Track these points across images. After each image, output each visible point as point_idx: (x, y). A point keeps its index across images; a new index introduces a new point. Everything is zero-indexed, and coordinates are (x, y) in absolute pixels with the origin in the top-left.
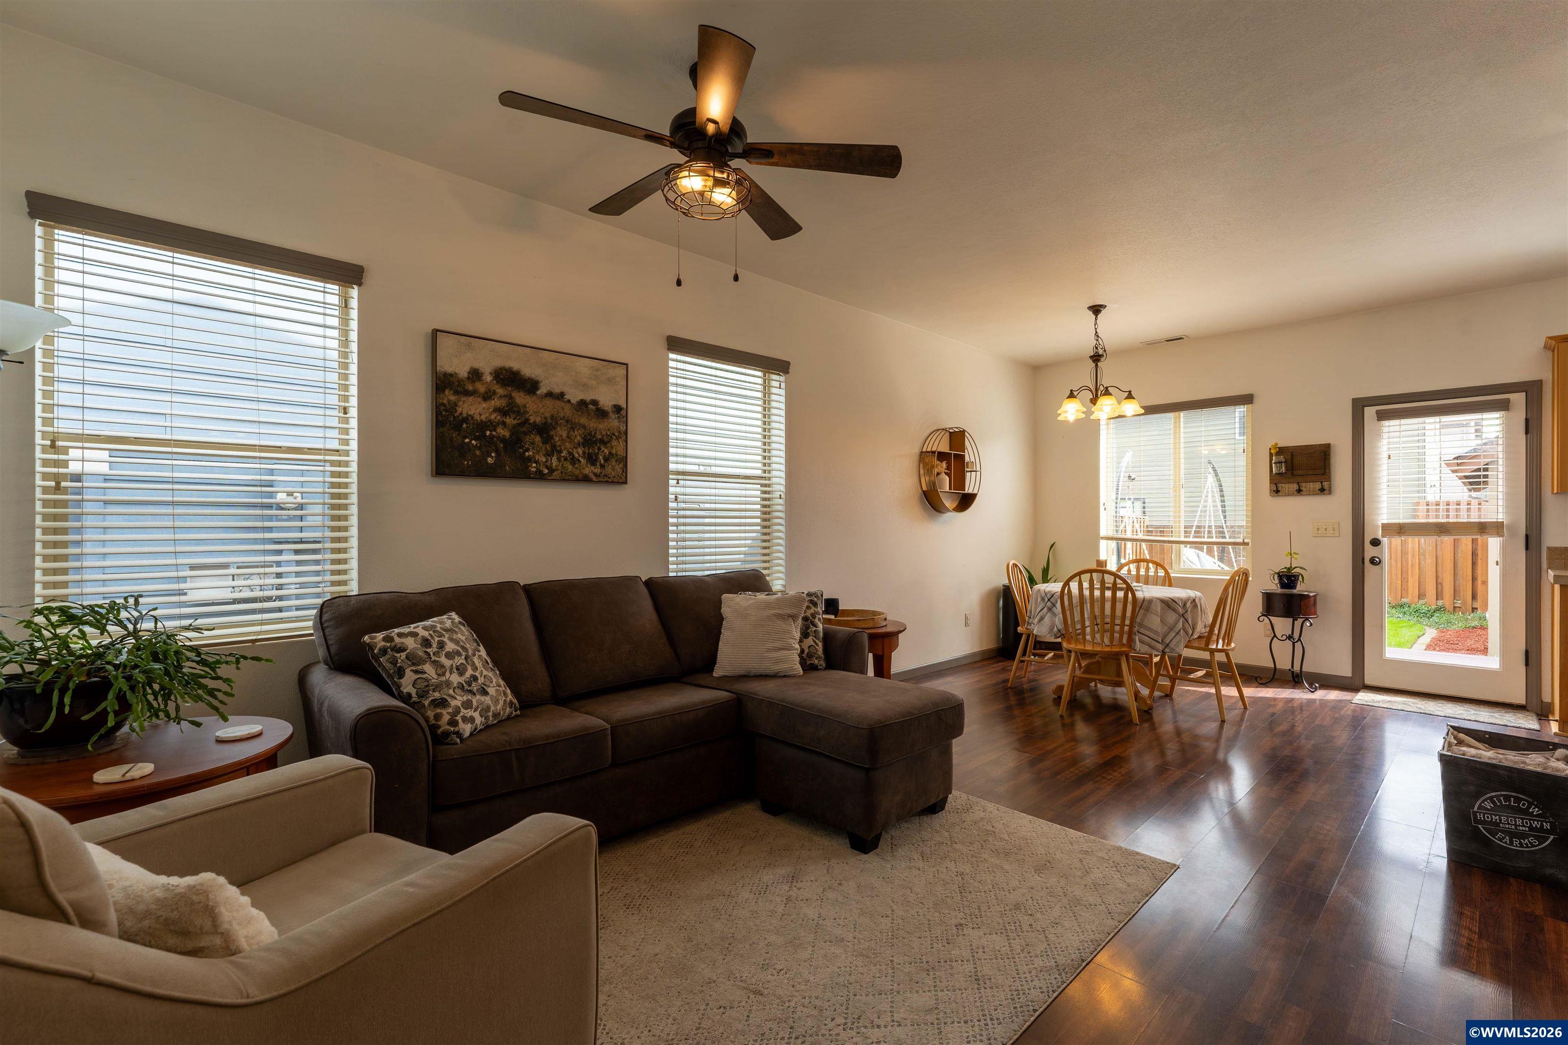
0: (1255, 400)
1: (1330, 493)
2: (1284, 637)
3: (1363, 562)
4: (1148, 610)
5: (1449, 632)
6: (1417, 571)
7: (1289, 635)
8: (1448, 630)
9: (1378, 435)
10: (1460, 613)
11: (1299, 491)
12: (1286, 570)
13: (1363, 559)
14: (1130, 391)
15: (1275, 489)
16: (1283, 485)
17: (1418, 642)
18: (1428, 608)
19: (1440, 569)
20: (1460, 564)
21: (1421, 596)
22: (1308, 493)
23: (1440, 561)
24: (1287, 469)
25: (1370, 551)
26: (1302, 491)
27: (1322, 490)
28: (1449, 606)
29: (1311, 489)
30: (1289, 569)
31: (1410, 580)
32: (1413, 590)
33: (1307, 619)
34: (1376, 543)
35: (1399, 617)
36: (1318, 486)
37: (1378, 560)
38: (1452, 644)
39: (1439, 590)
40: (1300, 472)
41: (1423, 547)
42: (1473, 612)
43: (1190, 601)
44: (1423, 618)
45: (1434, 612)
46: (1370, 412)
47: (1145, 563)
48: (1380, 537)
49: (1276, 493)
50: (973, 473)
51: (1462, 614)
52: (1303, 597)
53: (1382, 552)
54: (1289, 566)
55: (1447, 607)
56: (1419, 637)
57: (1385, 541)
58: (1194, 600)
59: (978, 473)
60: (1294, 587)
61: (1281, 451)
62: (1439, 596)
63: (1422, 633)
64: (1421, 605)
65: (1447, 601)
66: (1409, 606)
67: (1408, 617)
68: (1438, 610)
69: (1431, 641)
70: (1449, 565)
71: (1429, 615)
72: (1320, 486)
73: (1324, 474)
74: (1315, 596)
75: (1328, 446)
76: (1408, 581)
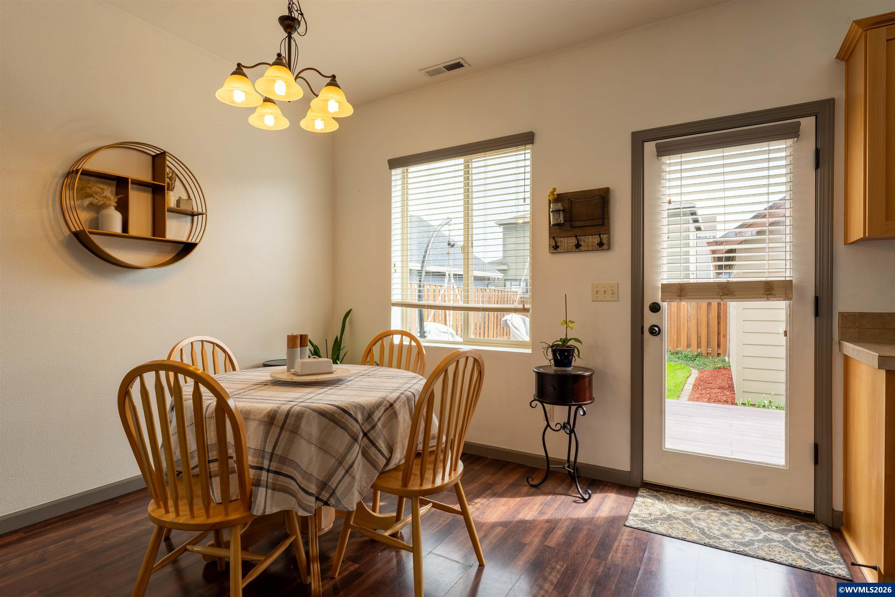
0: (537, 139)
1: (609, 249)
2: (559, 427)
3: (642, 332)
4: (295, 431)
5: (706, 373)
6: (686, 329)
7: (564, 424)
8: (705, 371)
9: (659, 177)
10: (711, 357)
11: (578, 246)
12: (561, 343)
13: (642, 328)
14: (334, 77)
15: (554, 244)
16: (562, 239)
17: (687, 382)
18: (692, 354)
19: (699, 327)
20: (711, 323)
21: (689, 346)
22: (586, 248)
23: (699, 321)
24: (565, 221)
25: (650, 319)
26: (581, 245)
27: (601, 244)
28: (704, 353)
29: (590, 244)
30: (565, 341)
31: (682, 334)
32: (684, 342)
33: (580, 406)
34: (655, 308)
35: (676, 361)
36: (596, 240)
37: (657, 329)
38: (708, 383)
39: (699, 342)
40: (578, 224)
41: (690, 311)
42: (718, 356)
43: (382, 409)
44: (690, 361)
45: (696, 357)
46: (650, 147)
47: (400, 336)
48: (659, 301)
49: (555, 249)
50: (200, 217)
51: (712, 358)
52: (578, 378)
53: (661, 319)
54: (564, 337)
55: (703, 353)
56: (688, 378)
57: (665, 305)
58: (391, 405)
59: (204, 216)
60: (569, 364)
61: (559, 198)
62: (699, 345)
63: (689, 374)
64: (688, 352)
65: (703, 350)
66: (681, 353)
67: (681, 361)
68: (698, 356)
69: (695, 381)
70: (704, 324)
71: (693, 359)
72: (599, 239)
73: (603, 225)
74: (590, 376)
75: (607, 191)
76: (681, 336)
